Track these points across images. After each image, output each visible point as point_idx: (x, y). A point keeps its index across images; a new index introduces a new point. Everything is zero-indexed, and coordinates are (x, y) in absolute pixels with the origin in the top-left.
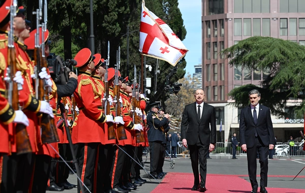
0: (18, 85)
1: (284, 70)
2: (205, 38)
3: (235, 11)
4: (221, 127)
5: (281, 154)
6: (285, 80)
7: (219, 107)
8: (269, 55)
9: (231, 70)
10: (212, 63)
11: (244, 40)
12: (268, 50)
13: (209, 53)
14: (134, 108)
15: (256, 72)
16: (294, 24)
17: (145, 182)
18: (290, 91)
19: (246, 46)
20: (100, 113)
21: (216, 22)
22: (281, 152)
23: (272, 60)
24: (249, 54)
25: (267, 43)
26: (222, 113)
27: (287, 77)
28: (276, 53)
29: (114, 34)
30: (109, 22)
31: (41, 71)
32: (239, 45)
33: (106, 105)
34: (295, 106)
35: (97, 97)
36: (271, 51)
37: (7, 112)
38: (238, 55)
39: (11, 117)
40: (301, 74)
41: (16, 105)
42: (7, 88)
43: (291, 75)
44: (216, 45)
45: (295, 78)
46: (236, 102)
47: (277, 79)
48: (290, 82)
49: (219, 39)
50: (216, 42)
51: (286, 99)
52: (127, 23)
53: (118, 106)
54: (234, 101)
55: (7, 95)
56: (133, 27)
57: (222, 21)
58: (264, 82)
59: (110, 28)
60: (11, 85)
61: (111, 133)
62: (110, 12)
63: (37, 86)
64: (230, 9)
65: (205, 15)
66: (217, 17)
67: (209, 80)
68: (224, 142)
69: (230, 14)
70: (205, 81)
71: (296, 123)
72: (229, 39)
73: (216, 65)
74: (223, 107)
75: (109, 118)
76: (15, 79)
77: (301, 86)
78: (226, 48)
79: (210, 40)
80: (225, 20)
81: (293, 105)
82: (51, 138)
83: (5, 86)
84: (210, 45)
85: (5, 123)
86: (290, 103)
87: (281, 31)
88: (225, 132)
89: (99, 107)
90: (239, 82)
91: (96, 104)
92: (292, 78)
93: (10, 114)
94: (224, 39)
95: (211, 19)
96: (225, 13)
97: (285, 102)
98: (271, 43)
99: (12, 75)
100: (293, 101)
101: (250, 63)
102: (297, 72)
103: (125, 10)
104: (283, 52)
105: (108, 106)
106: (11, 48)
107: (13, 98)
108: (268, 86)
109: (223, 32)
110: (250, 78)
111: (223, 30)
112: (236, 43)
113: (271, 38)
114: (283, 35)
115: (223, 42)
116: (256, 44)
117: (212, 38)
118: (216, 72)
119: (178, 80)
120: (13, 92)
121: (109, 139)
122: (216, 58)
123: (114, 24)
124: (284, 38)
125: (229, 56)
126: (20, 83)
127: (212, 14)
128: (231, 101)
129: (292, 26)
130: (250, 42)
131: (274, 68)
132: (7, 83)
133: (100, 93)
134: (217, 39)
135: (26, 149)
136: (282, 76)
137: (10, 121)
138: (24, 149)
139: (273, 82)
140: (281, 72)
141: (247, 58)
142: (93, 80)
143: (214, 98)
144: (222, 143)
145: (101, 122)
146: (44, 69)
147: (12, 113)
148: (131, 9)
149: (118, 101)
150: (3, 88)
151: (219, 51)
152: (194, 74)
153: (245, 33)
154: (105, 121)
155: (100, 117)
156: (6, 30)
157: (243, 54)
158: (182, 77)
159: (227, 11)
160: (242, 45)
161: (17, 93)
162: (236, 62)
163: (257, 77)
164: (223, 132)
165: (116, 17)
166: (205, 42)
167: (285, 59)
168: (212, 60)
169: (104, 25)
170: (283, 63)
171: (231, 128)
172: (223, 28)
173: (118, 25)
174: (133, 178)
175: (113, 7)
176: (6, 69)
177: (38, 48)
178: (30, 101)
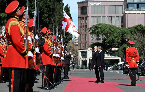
0: (29, 41)
1: (111, 36)
2: (80, 24)
3: (91, 14)
4: (86, 59)
5: (109, 70)
6: (111, 40)
7: (85, 51)
8: (105, 31)
9: (90, 36)
10: (82, 34)
11: (95, 25)
12: (105, 29)
13: (81, 30)
14: (61, 51)
15: (100, 37)
16: (114, 19)
17: (63, 80)
18: (113, 45)
19: (96, 27)
20: (51, 53)
21: (84, 18)
22: (109, 69)
23: (106, 32)
24: (97, 30)
25: (104, 26)
26: (86, 53)
27: (112, 39)
28: (108, 30)
29: (46, 22)
30: (44, 18)
31: (36, 36)
32: (93, 27)
33: (53, 50)
34: (115, 51)
35: (49, 47)
36: (106, 29)
37: (25, 52)
38: (93, 30)
39: (27, 54)
40: (118, 38)
41: (28, 49)
42: (25, 42)
43: (114, 38)
44: (84, 27)
45: (115, 40)
46: (92, 49)
47: (108, 40)
48: (113, 41)
49: (85, 25)
50: (84, 26)
51: (111, 48)
52: (51, 18)
53: (57, 50)
54: (91, 49)
55: (25, 45)
56: (53, 20)
57: (86, 17)
58: (103, 41)
59: (45, 20)
60: (26, 41)
61: (55, 61)
62: (45, 14)
63: (34, 42)
64: (89, 13)
65: (80, 15)
66: (84, 16)
67: (81, 41)
68: (87, 64)
69: (89, 15)
70: (80, 41)
71: (115, 57)
72: (89, 24)
73: (84, 35)
74: (87, 51)
75: (54, 55)
76: (28, 39)
77: (118, 43)
78: (88, 28)
79: (81, 25)
80: (87, 17)
81: (114, 50)
82: (40, 63)
83: (24, 42)
84: (81, 27)
85: (24, 57)
86: (113, 49)
87: (109, 21)
88: (87, 61)
89: (50, 51)
90: (93, 41)
91: (49, 49)
92: (114, 40)
93: (26, 53)
94: (87, 24)
95: (82, 17)
96: (87, 14)
97: (111, 49)
98: (106, 26)
99: (27, 37)
100: (114, 49)
101: (98, 34)
102: (116, 37)
103: (50, 13)
104: (110, 29)
105: (54, 50)
106: (26, 26)
107: (27, 46)
108: (105, 43)
109: (86, 22)
110: (97, 40)
111: (86, 21)
112: (92, 26)
113: (106, 24)
114: (110, 23)
115: (86, 26)
116: (100, 26)
117: (82, 24)
118: (84, 37)
119: (69, 40)
120: (27, 44)
121: (54, 63)
122: (84, 32)
123: (46, 18)
124: (111, 24)
125: (89, 31)
126: (30, 41)
127: (82, 15)
128: (90, 49)
129: (113, 19)
130: (97, 26)
131: (107, 36)
132: (25, 41)
133: (51, 45)
134: (84, 24)
135: (33, 67)
136: (110, 39)
137: (26, 56)
138: (32, 67)
139: (107, 41)
140: (110, 37)
141: (96, 32)
142: (48, 40)
143: (83, 47)
144: (86, 65)
145: (51, 56)
146: (37, 35)
147: (27, 52)
148: (53, 13)
149: (57, 48)
150: (23, 42)
151: (85, 29)
152: (74, 38)
153: (95, 22)
154: (53, 56)
155: (51, 55)
156: (22, 19)
157: (95, 30)
158: (71, 39)
159: (88, 14)
160: (94, 27)
161: (29, 45)
162: (92, 33)
163: (100, 39)
164: (87, 60)
165: (47, 16)
166: (80, 26)
167: (111, 32)
168: (82, 33)
169: (42, 19)
170: (111, 34)
171: (90, 59)
172: (87, 20)
173: (48, 19)
174: (59, 79)
175: (46, 12)
176: (24, 35)
177: (34, 27)
178: (32, 48)
